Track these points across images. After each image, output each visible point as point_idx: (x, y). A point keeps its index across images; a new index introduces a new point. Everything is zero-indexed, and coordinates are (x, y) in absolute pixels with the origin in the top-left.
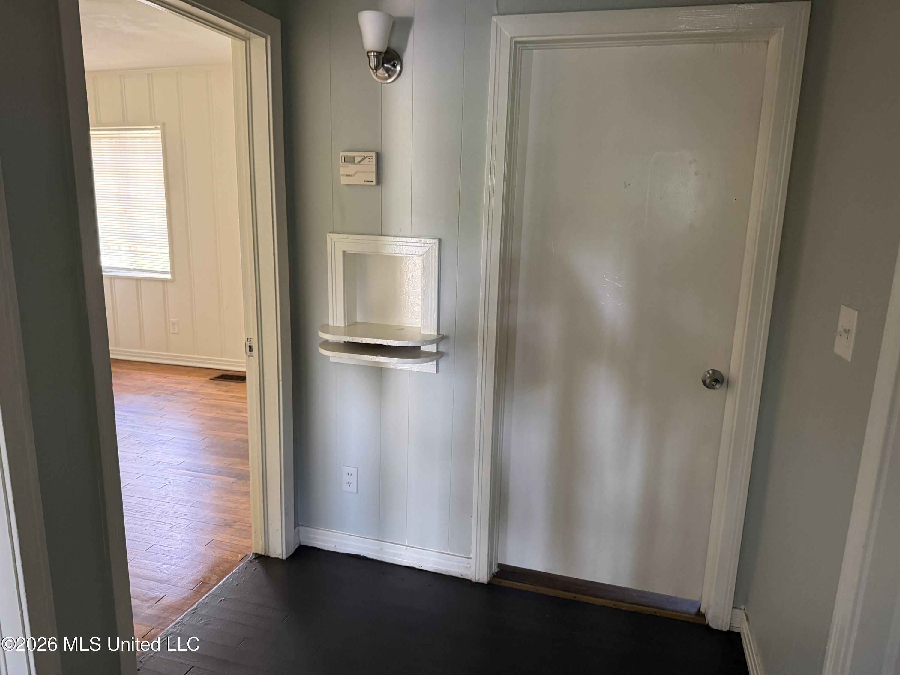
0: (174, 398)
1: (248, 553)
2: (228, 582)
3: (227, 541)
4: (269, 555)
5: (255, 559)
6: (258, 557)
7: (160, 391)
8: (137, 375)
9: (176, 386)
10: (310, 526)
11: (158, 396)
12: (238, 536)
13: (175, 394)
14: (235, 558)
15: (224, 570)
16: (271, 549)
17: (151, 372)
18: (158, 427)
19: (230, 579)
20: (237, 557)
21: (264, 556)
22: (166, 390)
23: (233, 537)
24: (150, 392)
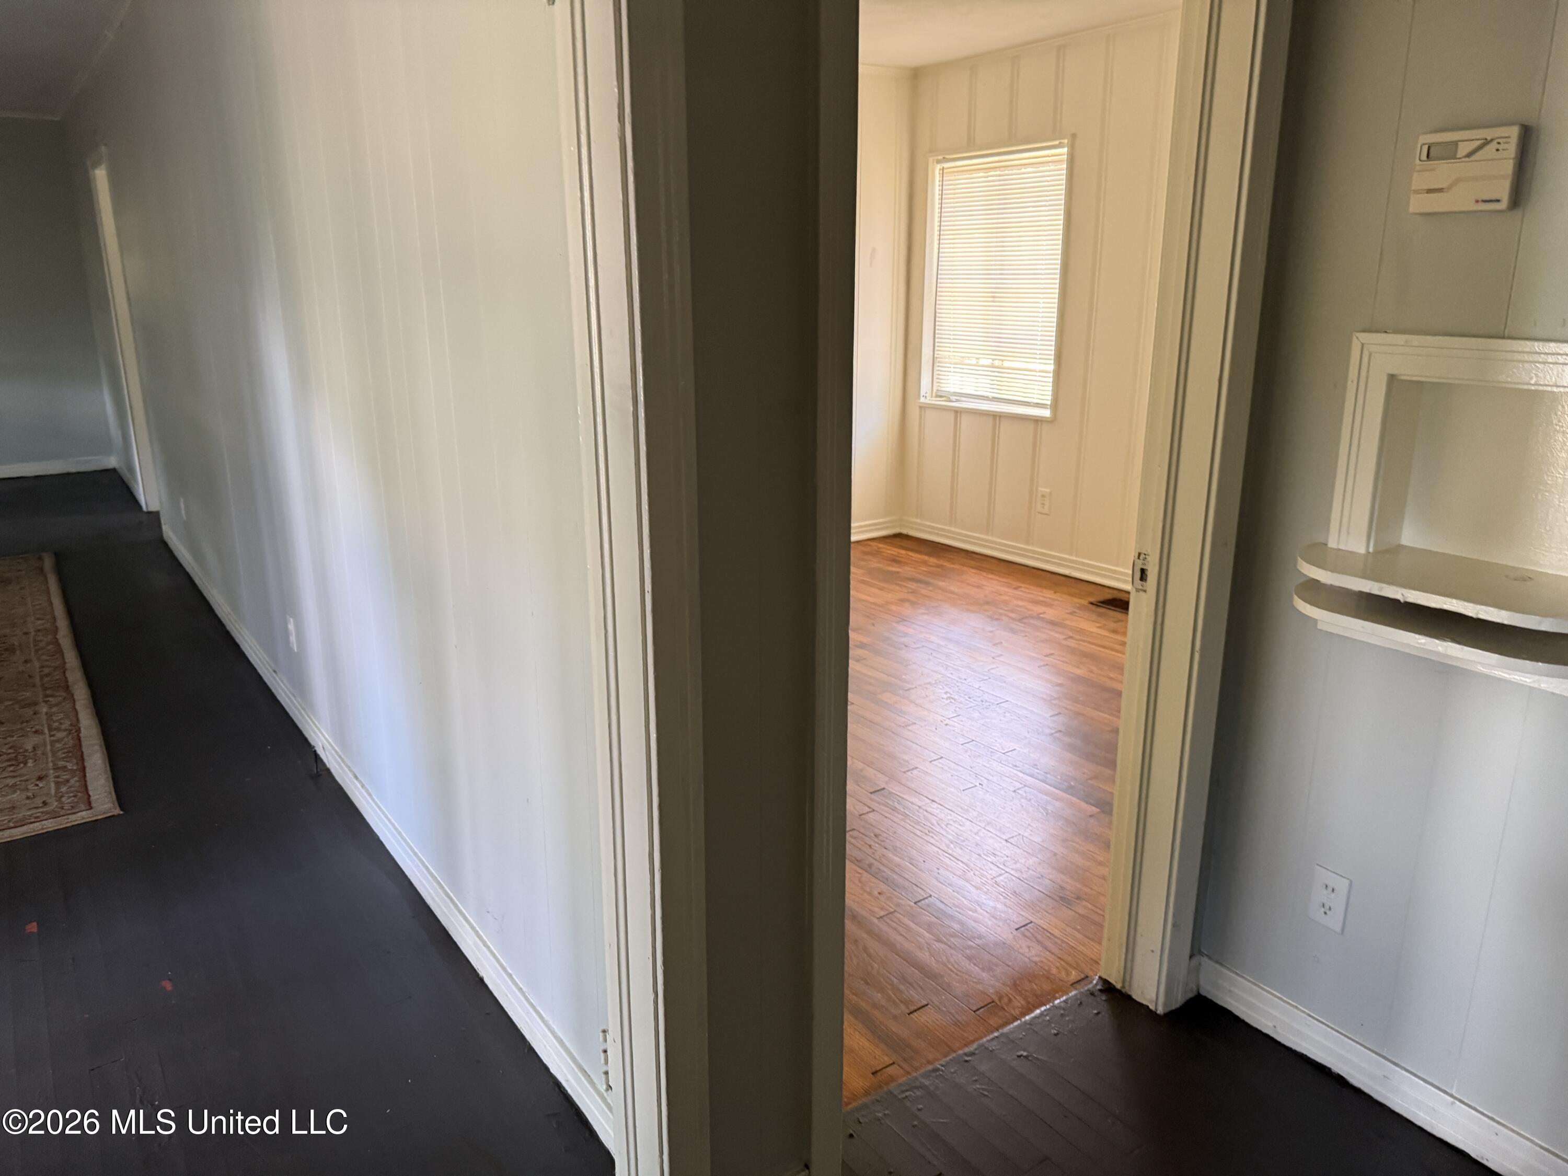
0: (1022, 628)
1: (1090, 973)
2: (1040, 1020)
3: (1056, 932)
4: (1129, 993)
5: (1100, 990)
6: (1108, 988)
7: (1001, 611)
8: (973, 576)
9: (1030, 606)
10: (1224, 963)
11: (997, 619)
12: (1078, 931)
13: (1025, 620)
14: (1063, 974)
15: (1039, 992)
16: (1135, 983)
17: (995, 574)
18: (984, 675)
19: (1046, 1016)
20: (1068, 974)
21: (1119, 991)
22: (1012, 611)
23: (1068, 929)
24: (986, 611)
